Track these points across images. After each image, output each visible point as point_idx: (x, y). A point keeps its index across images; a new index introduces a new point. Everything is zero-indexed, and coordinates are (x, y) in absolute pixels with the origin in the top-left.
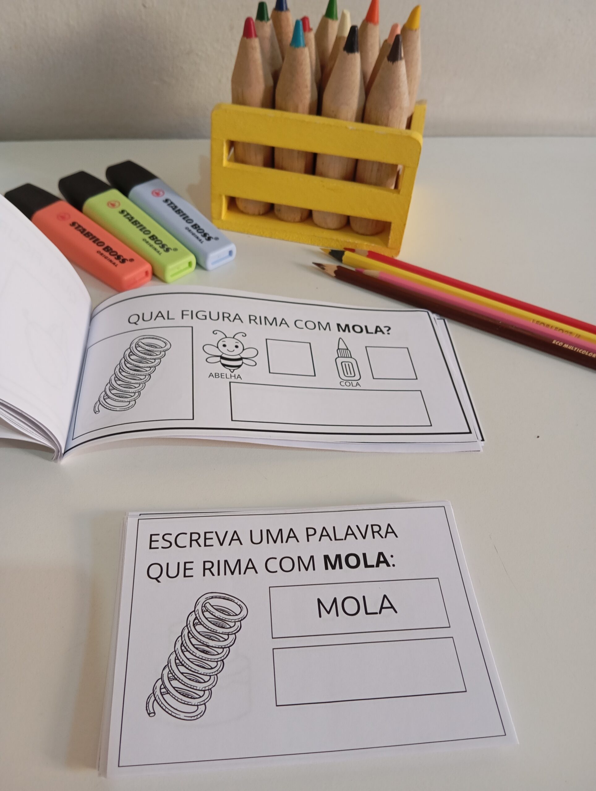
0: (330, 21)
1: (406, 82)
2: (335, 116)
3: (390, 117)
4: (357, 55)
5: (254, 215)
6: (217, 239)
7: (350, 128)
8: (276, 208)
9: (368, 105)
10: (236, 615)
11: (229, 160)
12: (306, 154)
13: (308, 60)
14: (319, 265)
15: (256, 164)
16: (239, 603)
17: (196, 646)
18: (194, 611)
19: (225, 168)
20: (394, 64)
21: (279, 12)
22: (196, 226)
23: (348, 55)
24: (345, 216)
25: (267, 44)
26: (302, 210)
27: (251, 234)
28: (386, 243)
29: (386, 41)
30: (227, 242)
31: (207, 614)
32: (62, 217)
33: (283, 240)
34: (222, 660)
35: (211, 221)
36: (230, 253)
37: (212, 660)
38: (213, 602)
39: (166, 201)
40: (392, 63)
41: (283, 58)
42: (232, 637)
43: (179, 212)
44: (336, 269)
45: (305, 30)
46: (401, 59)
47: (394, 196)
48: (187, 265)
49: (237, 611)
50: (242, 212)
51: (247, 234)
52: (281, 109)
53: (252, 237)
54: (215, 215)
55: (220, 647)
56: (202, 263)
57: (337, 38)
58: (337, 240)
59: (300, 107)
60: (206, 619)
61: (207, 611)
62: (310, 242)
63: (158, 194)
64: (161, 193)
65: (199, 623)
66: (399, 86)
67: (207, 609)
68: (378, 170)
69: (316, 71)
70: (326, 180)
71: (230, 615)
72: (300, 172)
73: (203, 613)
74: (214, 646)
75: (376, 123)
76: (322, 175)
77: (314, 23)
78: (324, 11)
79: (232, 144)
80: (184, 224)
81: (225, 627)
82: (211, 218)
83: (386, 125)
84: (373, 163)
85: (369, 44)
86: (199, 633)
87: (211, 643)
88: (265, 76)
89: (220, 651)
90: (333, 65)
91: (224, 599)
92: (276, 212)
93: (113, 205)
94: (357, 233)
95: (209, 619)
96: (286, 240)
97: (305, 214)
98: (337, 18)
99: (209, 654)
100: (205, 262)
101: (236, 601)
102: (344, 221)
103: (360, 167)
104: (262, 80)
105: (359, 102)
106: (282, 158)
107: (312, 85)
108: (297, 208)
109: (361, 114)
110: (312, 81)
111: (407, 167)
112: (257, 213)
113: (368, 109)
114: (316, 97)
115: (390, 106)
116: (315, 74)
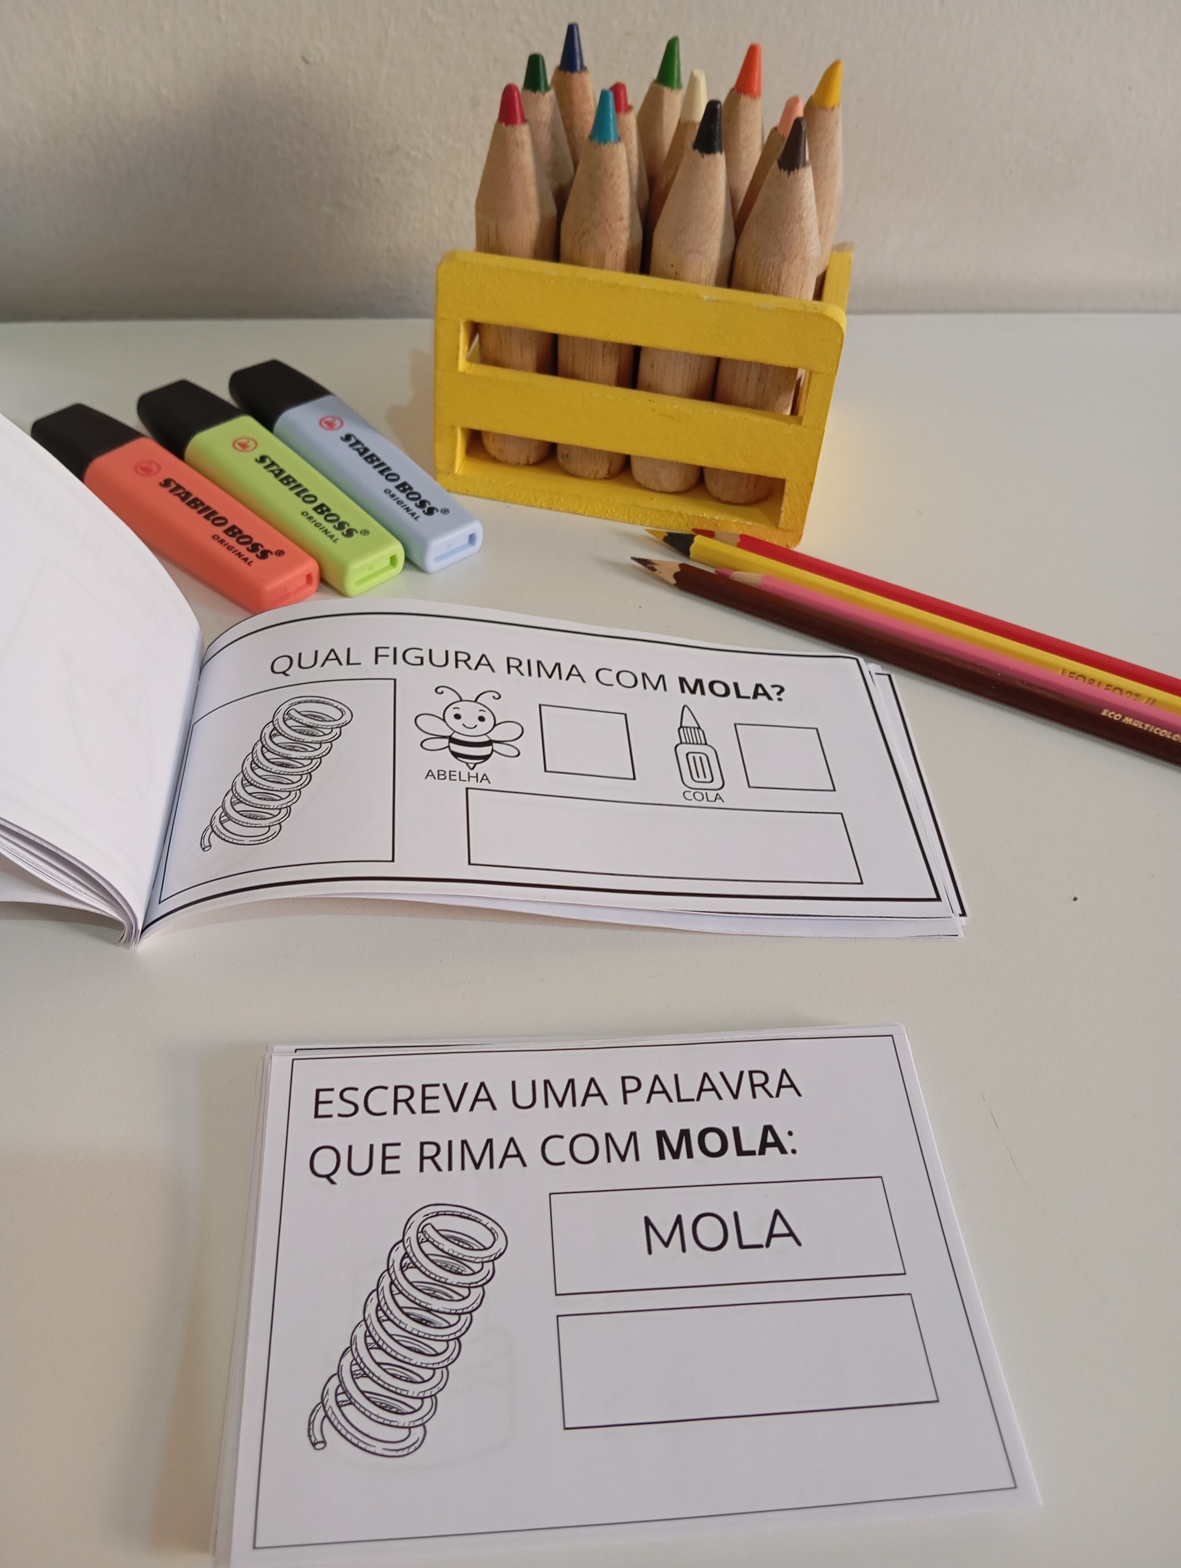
0: (667, 91)
1: (814, 210)
2: (676, 277)
3: (784, 276)
4: (720, 158)
5: (517, 465)
6: (445, 511)
7: (705, 298)
8: (560, 451)
9: (740, 253)
10: (485, 1249)
11: (470, 359)
12: (621, 347)
13: (625, 168)
14: (644, 562)
15: (522, 368)
16: (491, 1225)
17: (406, 1310)
18: (402, 1241)
19: (461, 373)
20: (792, 173)
21: (568, 74)
22: (404, 487)
23: (703, 156)
24: (694, 466)
25: (545, 137)
26: (612, 455)
27: (511, 502)
28: (774, 519)
29: (775, 130)
30: (465, 518)
31: (428, 1248)
32: (146, 470)
33: (575, 513)
34: (458, 1338)
35: (435, 479)
36: (472, 538)
37: (437, 1338)
38: (440, 1222)
39: (348, 438)
40: (786, 172)
41: (576, 164)
42: (476, 1292)
43: (372, 459)
44: (678, 570)
45: (618, 109)
46: (805, 165)
47: (791, 428)
48: (387, 562)
49: (487, 1240)
50: (495, 460)
51: (505, 501)
52: (571, 262)
53: (512, 506)
54: (442, 466)
55: (453, 1312)
56: (416, 558)
57: (679, 122)
58: (680, 514)
59: (609, 259)
60: (426, 1256)
61: (428, 1240)
62: (626, 517)
63: (331, 425)
64: (337, 423)
65: (411, 1265)
66: (801, 218)
67: (427, 1236)
68: (759, 379)
69: (640, 187)
70: (658, 398)
71: (473, 1249)
72: (607, 383)
73: (419, 1244)
74: (441, 1310)
75: (756, 289)
76: (649, 388)
77: (636, 96)
78: (655, 73)
79: (475, 328)
80: (382, 483)
81: (463, 1273)
82: (433, 471)
83: (776, 293)
84: (750, 364)
85: (742, 136)
86: (411, 1283)
87: (435, 1304)
88: (541, 197)
89: (453, 1319)
90: (673, 177)
91: (460, 1216)
92: (561, 460)
93: (244, 446)
94: (719, 500)
95: (432, 1258)
96: (580, 514)
97: (617, 464)
98: (679, 86)
99: (431, 1325)
100: (423, 557)
101: (485, 1221)
102: (693, 478)
103: (725, 373)
104: (534, 205)
105: (723, 248)
106: (574, 357)
107: (632, 216)
108: (601, 452)
109: (726, 270)
110: (631, 207)
111: (817, 373)
112: (523, 461)
113: (740, 263)
114: (639, 237)
115: (784, 255)
116: (637, 194)
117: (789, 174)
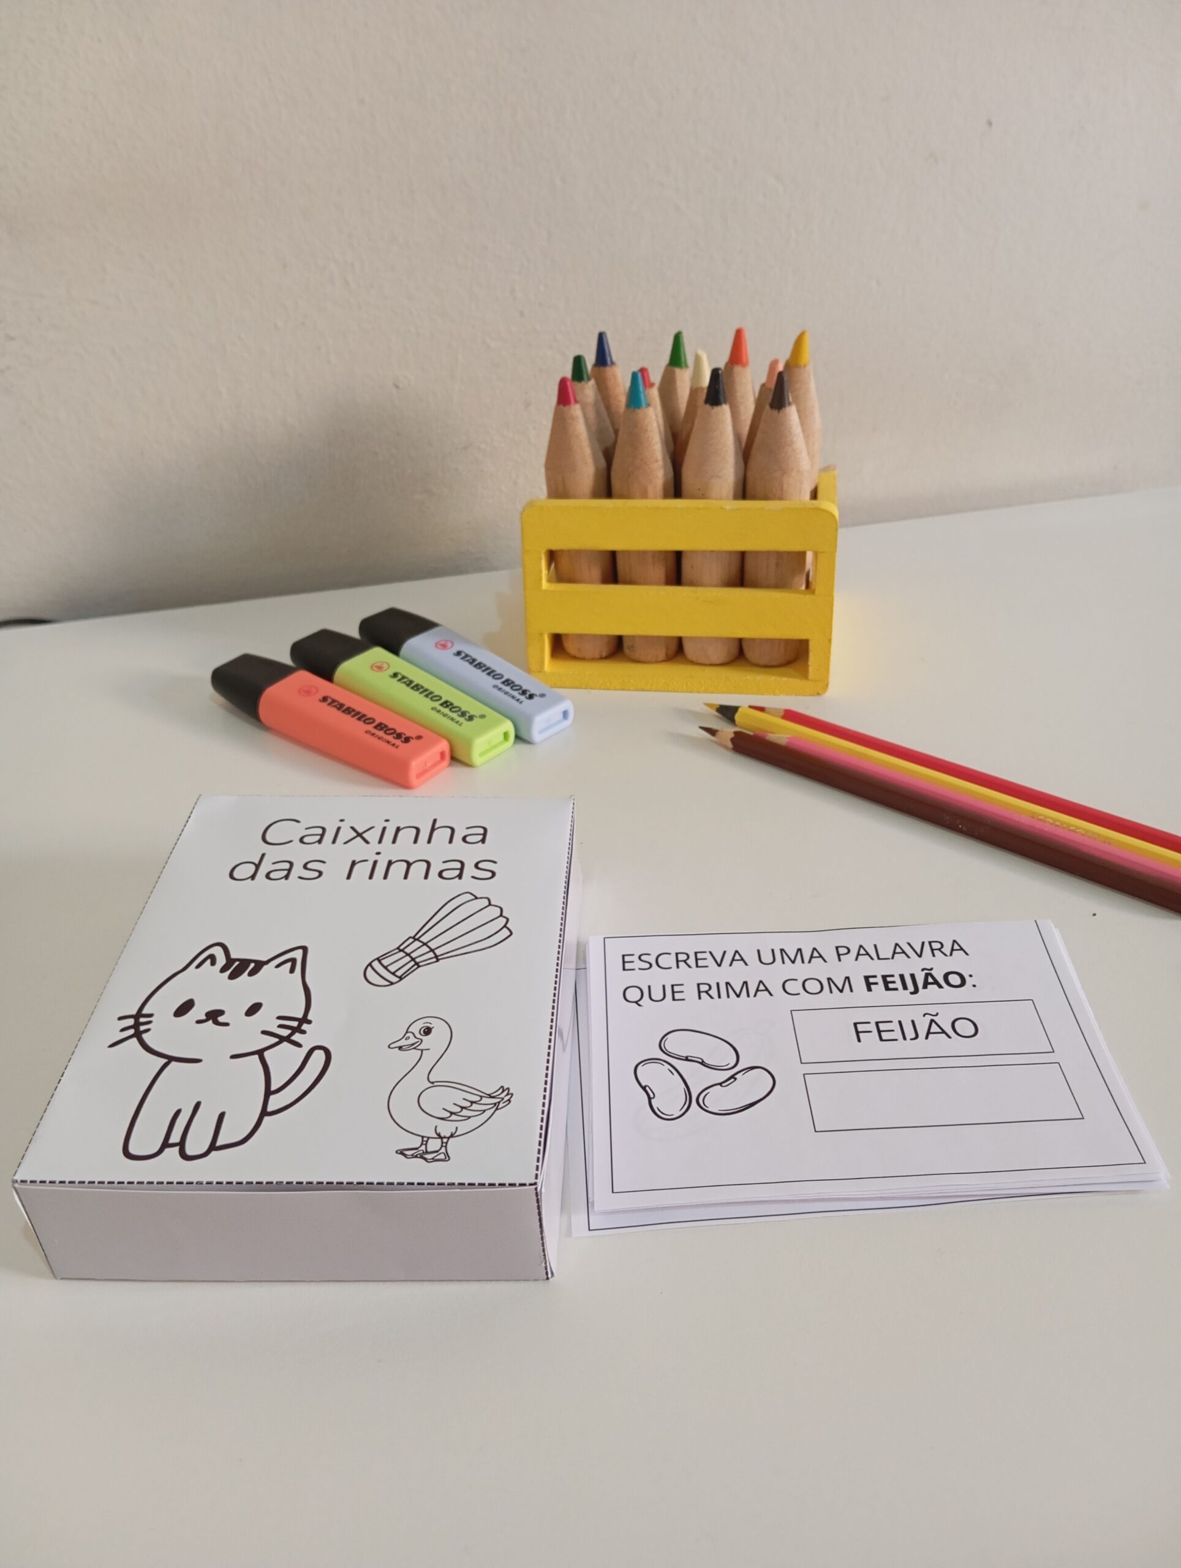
0: (678, 371)
1: (801, 435)
2: (703, 496)
3: (785, 486)
4: (725, 408)
5: (593, 659)
6: (542, 695)
7: (728, 508)
8: (626, 643)
9: (749, 475)
11: (549, 581)
12: (666, 553)
13: (655, 425)
14: (709, 731)
15: (591, 582)
19: (544, 590)
20: (781, 411)
21: (602, 368)
22: (507, 682)
23: (713, 408)
24: (734, 639)
25: (591, 414)
26: (668, 639)
27: (592, 689)
28: (804, 673)
29: (763, 386)
30: (560, 699)
32: (305, 692)
33: (643, 690)
35: (530, 674)
36: (565, 714)
39: (459, 653)
40: (777, 411)
43: (479, 666)
44: (731, 735)
45: (644, 384)
46: (790, 404)
47: (807, 598)
48: (502, 738)
50: (575, 658)
52: (622, 496)
53: (593, 691)
54: (534, 665)
56: (524, 735)
57: (690, 391)
59: (650, 491)
63: (444, 646)
64: (449, 644)
66: (791, 442)
68: (777, 564)
69: (667, 439)
70: (700, 591)
72: (658, 584)
75: (766, 498)
76: (692, 584)
77: (656, 377)
78: (667, 358)
79: (552, 556)
80: (490, 681)
82: (528, 670)
83: (781, 498)
84: (768, 553)
85: (739, 394)
88: (594, 454)
90: (691, 429)
92: (626, 651)
93: (380, 668)
94: (757, 666)
96: (647, 690)
97: (673, 647)
98: (687, 366)
100: (529, 731)
102: (735, 651)
103: (750, 564)
104: (590, 460)
105: (736, 473)
106: (629, 566)
107: (664, 458)
108: (659, 638)
109: (740, 488)
110: (663, 452)
111: (821, 552)
112: (597, 656)
113: (750, 480)
114: (671, 474)
115: (783, 471)
116: (666, 443)
117: (779, 412)
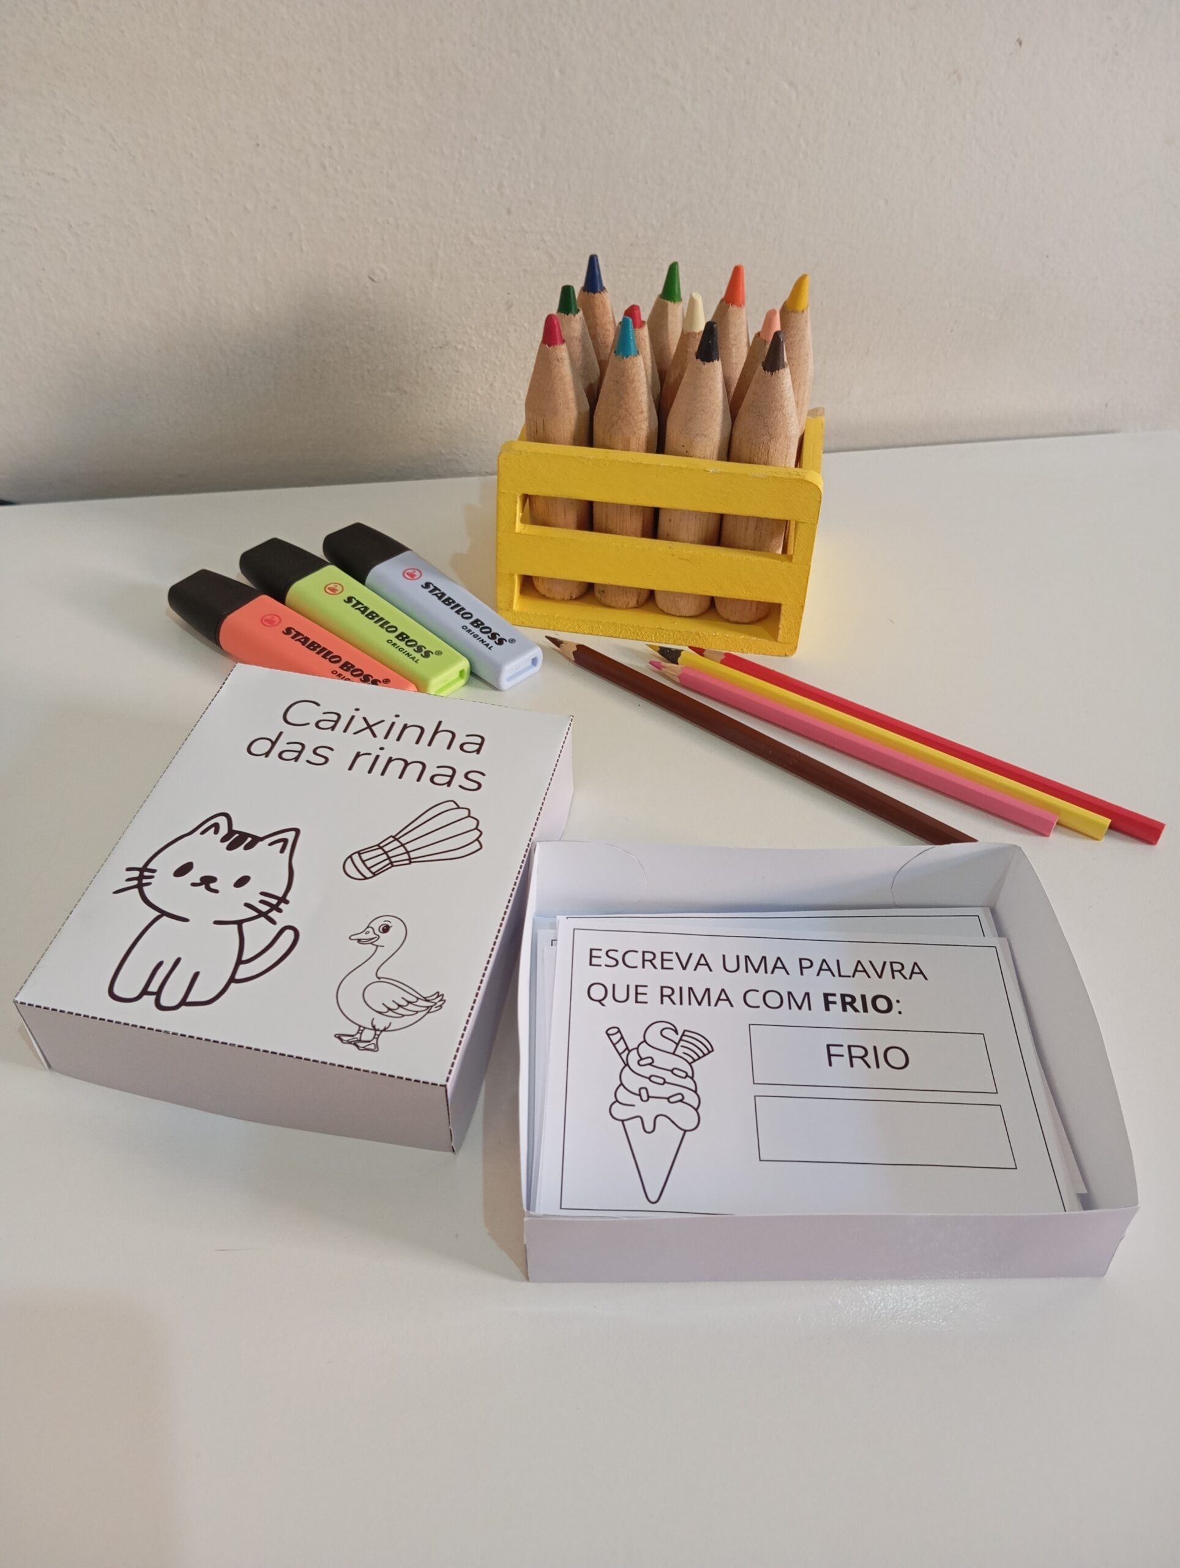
0: (670, 304)
1: (793, 399)
2: (687, 454)
3: (771, 450)
4: (718, 364)
5: (563, 600)
6: (512, 641)
7: (711, 471)
8: (597, 589)
9: (736, 434)
11: (523, 521)
12: (644, 508)
13: (643, 374)
15: (565, 526)
19: (517, 534)
20: (774, 373)
21: (591, 294)
22: (477, 623)
23: (704, 364)
24: (706, 596)
25: (577, 349)
26: (639, 591)
28: (774, 635)
29: (758, 334)
30: (529, 646)
32: (269, 621)
33: (612, 636)
35: (500, 613)
36: (534, 661)
39: (427, 585)
40: (769, 373)
43: (448, 601)
45: (635, 327)
46: (784, 367)
47: (784, 565)
48: (456, 676)
50: (544, 597)
52: (603, 446)
54: (502, 605)
57: (683, 331)
58: (697, 634)
59: (633, 443)
62: (653, 638)
63: (412, 576)
64: (417, 574)
66: (782, 406)
68: (756, 528)
70: (674, 545)
72: (634, 535)
75: (750, 461)
76: (668, 538)
78: (660, 290)
79: (526, 498)
80: (459, 620)
82: (496, 608)
83: (765, 464)
84: (748, 518)
85: (732, 336)
88: (578, 397)
90: (681, 377)
92: (597, 595)
93: (333, 590)
94: (728, 621)
96: (616, 637)
97: (644, 596)
98: (680, 300)
100: (498, 678)
102: (706, 604)
103: (728, 525)
104: (573, 405)
105: (722, 431)
106: (607, 516)
107: (650, 409)
108: (632, 588)
109: (726, 447)
110: (649, 402)
111: (802, 523)
112: (567, 597)
113: (736, 440)
114: (655, 426)
115: (771, 435)
116: (652, 388)
117: (772, 374)
